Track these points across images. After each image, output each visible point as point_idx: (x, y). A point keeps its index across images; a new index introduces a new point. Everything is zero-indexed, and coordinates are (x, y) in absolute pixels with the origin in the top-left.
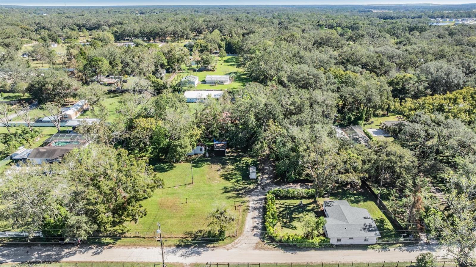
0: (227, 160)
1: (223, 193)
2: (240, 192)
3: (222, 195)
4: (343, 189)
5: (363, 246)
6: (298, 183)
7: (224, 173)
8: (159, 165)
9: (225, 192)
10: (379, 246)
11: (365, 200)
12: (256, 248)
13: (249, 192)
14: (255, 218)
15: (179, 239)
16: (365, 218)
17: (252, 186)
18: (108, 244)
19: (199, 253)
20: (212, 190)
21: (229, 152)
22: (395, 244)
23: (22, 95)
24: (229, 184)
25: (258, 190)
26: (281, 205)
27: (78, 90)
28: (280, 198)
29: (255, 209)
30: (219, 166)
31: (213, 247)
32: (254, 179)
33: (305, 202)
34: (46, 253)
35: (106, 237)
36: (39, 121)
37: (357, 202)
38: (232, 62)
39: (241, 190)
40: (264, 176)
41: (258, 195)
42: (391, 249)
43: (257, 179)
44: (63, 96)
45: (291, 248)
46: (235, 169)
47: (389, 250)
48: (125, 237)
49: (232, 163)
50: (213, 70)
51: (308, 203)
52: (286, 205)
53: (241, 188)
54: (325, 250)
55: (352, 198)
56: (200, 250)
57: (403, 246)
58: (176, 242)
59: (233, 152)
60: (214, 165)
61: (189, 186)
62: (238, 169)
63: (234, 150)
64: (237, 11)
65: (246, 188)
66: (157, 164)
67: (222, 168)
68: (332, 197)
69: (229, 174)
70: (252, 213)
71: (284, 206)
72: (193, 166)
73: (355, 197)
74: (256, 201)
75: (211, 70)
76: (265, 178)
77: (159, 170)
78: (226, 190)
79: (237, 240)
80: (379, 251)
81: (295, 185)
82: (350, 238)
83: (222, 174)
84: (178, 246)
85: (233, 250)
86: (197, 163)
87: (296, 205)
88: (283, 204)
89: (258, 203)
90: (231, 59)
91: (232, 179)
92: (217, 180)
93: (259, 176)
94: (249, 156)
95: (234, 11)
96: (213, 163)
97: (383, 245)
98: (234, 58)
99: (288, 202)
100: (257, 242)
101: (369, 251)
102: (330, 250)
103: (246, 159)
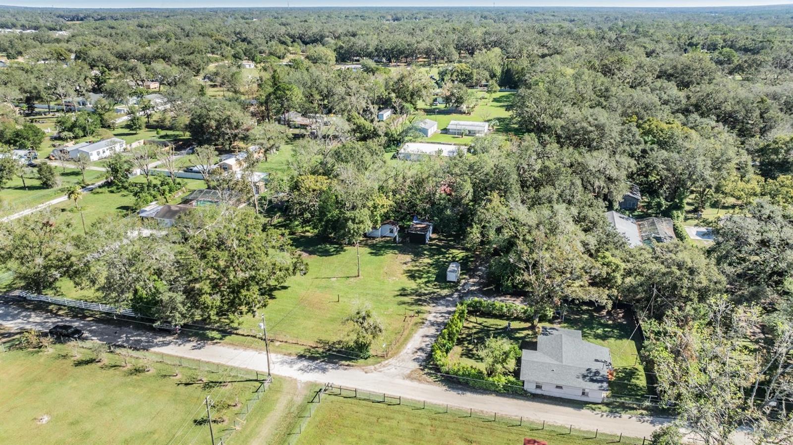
0: (425, 250)
1: (398, 295)
2: (423, 298)
3: (394, 299)
4: (592, 316)
5: (578, 404)
6: (520, 296)
7: (411, 268)
8: (323, 246)
9: (401, 295)
10: (604, 408)
11: (620, 337)
12: (410, 377)
13: (436, 299)
14: (427, 336)
15: (306, 347)
16: (597, 361)
17: (445, 292)
18: (213, 339)
19: (324, 370)
20: (382, 290)
21: (435, 239)
22: (635, 409)
23: (182, 133)
24: (412, 285)
25: (451, 299)
26: (475, 325)
27: (250, 131)
28: (481, 314)
29: (432, 324)
30: (408, 258)
31: (348, 365)
32: (454, 282)
33: (515, 325)
34: (136, 338)
35: (213, 330)
36: (188, 170)
37: (604, 337)
38: (506, 101)
39: (425, 294)
40: (472, 280)
41: (447, 306)
42: (625, 416)
43: (459, 282)
44: (229, 138)
45: (460, 386)
46: (431, 265)
47: (620, 417)
48: (237, 334)
49: (431, 256)
50: (469, 113)
51: (521, 327)
52: (484, 326)
53: (426, 292)
54: (512, 398)
55: (600, 331)
56: (327, 366)
57: (647, 415)
58: (299, 351)
59: (440, 240)
60: (403, 256)
61: (352, 279)
62: (436, 265)
63: (444, 236)
64: (552, 18)
65: (434, 293)
66: (321, 245)
67: (413, 260)
68: (566, 325)
69: (419, 271)
70: (426, 328)
71: (480, 327)
72: (371, 253)
73: (606, 329)
74: (440, 313)
75: (464, 113)
76: (471, 283)
77: (320, 252)
78: (403, 293)
79: (387, 362)
80: (602, 416)
81: (513, 299)
82: (558, 387)
83: (407, 269)
84: (301, 357)
85: (375, 375)
86: (377, 249)
87: (500, 327)
88: (480, 324)
89: (442, 316)
90: (507, 97)
91: (420, 278)
92: (397, 277)
93: (464, 278)
94: (463, 249)
95: (547, 17)
96: (403, 251)
97: (613, 408)
98: (513, 95)
99: (490, 322)
100: (414, 368)
101: (585, 411)
102: (521, 399)
103: (455, 251)
